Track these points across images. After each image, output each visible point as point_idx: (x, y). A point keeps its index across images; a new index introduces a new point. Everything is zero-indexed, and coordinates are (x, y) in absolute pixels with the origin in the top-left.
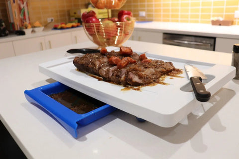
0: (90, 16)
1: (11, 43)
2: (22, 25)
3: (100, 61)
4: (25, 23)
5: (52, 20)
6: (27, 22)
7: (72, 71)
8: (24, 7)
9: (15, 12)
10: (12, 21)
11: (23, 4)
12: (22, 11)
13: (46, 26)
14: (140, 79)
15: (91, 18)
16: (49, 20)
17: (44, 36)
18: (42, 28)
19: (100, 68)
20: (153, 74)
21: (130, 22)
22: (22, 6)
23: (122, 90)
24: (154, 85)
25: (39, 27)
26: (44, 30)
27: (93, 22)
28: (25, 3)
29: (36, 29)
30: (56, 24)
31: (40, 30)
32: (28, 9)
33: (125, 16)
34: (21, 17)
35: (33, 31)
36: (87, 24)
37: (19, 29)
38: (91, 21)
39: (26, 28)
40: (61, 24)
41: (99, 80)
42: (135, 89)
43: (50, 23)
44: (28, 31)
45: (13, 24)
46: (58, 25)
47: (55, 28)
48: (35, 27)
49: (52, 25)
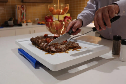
0: (48, 18)
1: (14, 30)
2: (22, 21)
3: (41, 40)
4: (23, 20)
5: (38, 19)
6: (24, 20)
7: (30, 44)
8: (24, 12)
9: (19, 14)
10: (17, 19)
11: (23, 10)
12: (23, 14)
13: (34, 22)
14: (55, 49)
15: (49, 19)
16: (36, 19)
17: (32, 27)
18: (32, 23)
19: (40, 43)
20: (64, 48)
21: (69, 22)
22: (23, 11)
23: (46, 54)
24: (62, 53)
25: (30, 22)
26: (32, 24)
27: (50, 21)
28: (24, 10)
29: (28, 24)
30: (39, 21)
31: (30, 24)
32: (26, 13)
33: (67, 19)
34: (22, 17)
35: (27, 25)
36: (46, 22)
37: (20, 23)
38: (48, 21)
39: (23, 23)
40: (42, 22)
41: (39, 49)
42: (51, 54)
43: (36, 21)
44: (24, 25)
45: (17, 21)
46: (40, 22)
47: (39, 24)
48: (28, 22)
49: (37, 22)
